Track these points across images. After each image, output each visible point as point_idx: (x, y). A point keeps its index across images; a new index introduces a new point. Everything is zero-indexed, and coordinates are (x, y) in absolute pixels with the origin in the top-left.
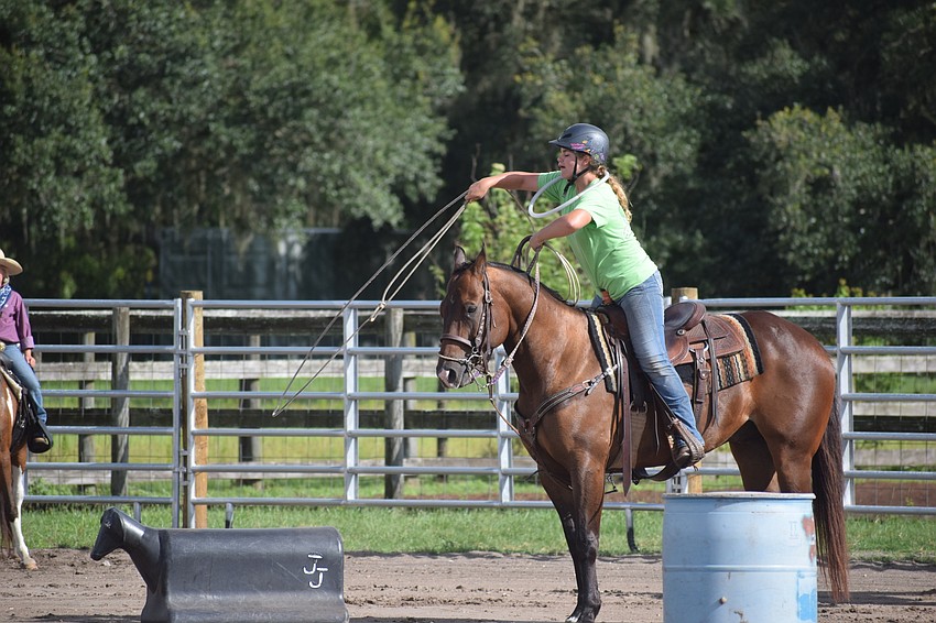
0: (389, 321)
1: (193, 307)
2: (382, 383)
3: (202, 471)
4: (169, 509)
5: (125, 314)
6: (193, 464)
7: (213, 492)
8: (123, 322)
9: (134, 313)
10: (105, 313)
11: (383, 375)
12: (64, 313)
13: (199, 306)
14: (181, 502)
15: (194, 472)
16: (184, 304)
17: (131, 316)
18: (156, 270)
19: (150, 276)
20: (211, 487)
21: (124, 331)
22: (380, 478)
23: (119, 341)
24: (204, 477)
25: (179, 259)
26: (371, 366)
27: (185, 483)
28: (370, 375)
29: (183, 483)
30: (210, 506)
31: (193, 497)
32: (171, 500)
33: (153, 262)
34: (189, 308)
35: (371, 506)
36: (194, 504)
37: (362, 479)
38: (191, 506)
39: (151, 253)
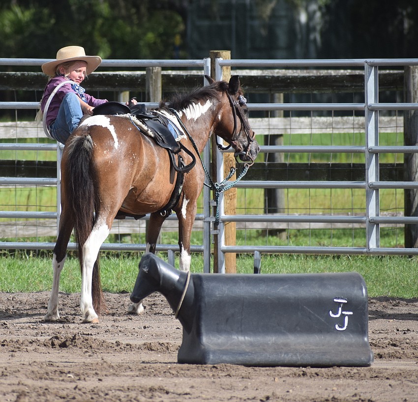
0: (408, 78)
1: (222, 66)
2: (401, 138)
3: (230, 221)
4: (200, 257)
5: (157, 73)
6: (223, 215)
7: (240, 242)
8: (156, 81)
9: (165, 72)
10: (139, 73)
11: (401, 130)
13: (227, 65)
14: (212, 250)
15: (224, 221)
16: (213, 63)
17: (163, 76)
18: (184, 35)
19: (178, 40)
20: (239, 236)
21: (156, 90)
22: (400, 228)
23: (152, 99)
24: (233, 227)
25: (205, 23)
26: (389, 122)
27: (215, 232)
28: (389, 131)
29: (213, 232)
30: (239, 254)
31: (223, 245)
32: (203, 248)
33: (181, 27)
34: (218, 67)
35: (392, 254)
36: (224, 252)
37: (382, 229)
38: (220, 254)
39: (179, 19)
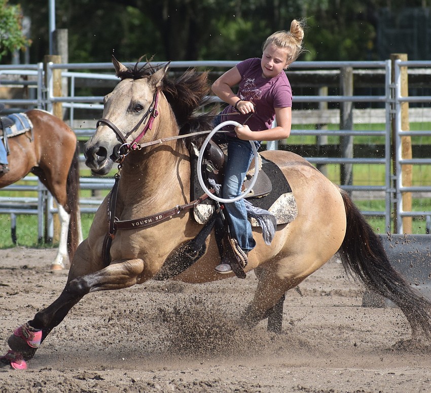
1: (400, 66)
3: (407, 191)
4: (384, 221)
5: (349, 73)
6: (401, 186)
7: (416, 208)
8: (348, 79)
9: (356, 72)
10: (335, 72)
12: (304, 72)
13: (404, 66)
14: (392, 215)
15: (402, 192)
16: (393, 64)
17: (355, 75)
18: (375, 41)
19: (370, 45)
20: (415, 204)
21: (349, 85)
23: (345, 92)
24: (409, 196)
25: (392, 31)
27: (395, 201)
29: (393, 201)
30: (414, 218)
31: (401, 211)
32: (385, 213)
33: (373, 34)
34: (397, 67)
36: (402, 216)
38: (399, 219)
39: (371, 28)
